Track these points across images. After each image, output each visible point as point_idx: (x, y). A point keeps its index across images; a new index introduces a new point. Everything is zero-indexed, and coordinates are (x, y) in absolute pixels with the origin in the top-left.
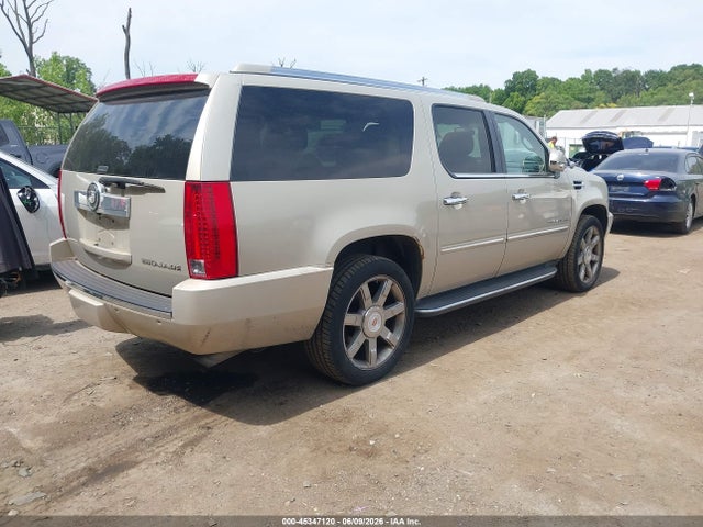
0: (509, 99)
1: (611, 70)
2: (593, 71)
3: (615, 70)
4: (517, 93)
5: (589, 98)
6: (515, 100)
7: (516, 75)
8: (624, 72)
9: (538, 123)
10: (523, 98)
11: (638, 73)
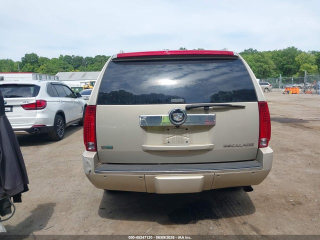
0: (25, 67)
1: (71, 56)
2: (64, 56)
3: (73, 56)
4: (28, 64)
5: (64, 67)
6: (28, 67)
7: (26, 55)
8: (77, 57)
9: (38, 76)
10: (32, 66)
11: (82, 58)
